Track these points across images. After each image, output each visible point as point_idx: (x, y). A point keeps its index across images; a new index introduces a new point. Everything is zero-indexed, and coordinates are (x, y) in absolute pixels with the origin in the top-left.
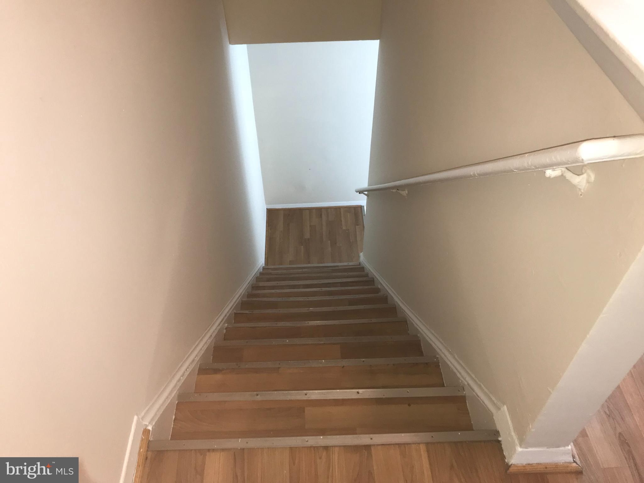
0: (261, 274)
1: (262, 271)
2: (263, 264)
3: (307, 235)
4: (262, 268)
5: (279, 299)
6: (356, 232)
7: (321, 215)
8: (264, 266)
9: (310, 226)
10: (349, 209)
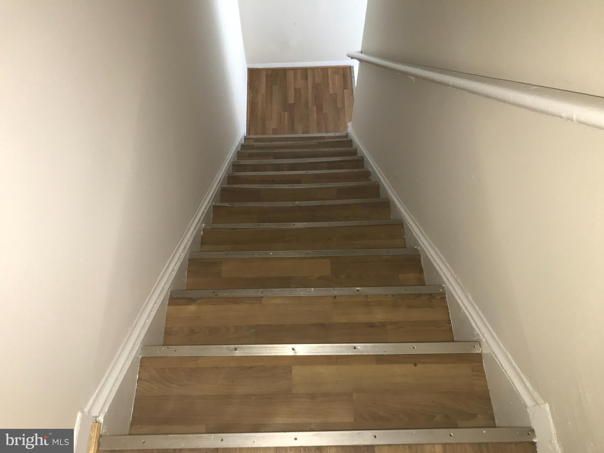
0: (243, 146)
1: (244, 143)
2: (245, 132)
3: (291, 100)
4: (244, 138)
5: (262, 186)
6: (344, 96)
7: (307, 77)
8: (246, 135)
9: (295, 89)
10: (337, 70)
